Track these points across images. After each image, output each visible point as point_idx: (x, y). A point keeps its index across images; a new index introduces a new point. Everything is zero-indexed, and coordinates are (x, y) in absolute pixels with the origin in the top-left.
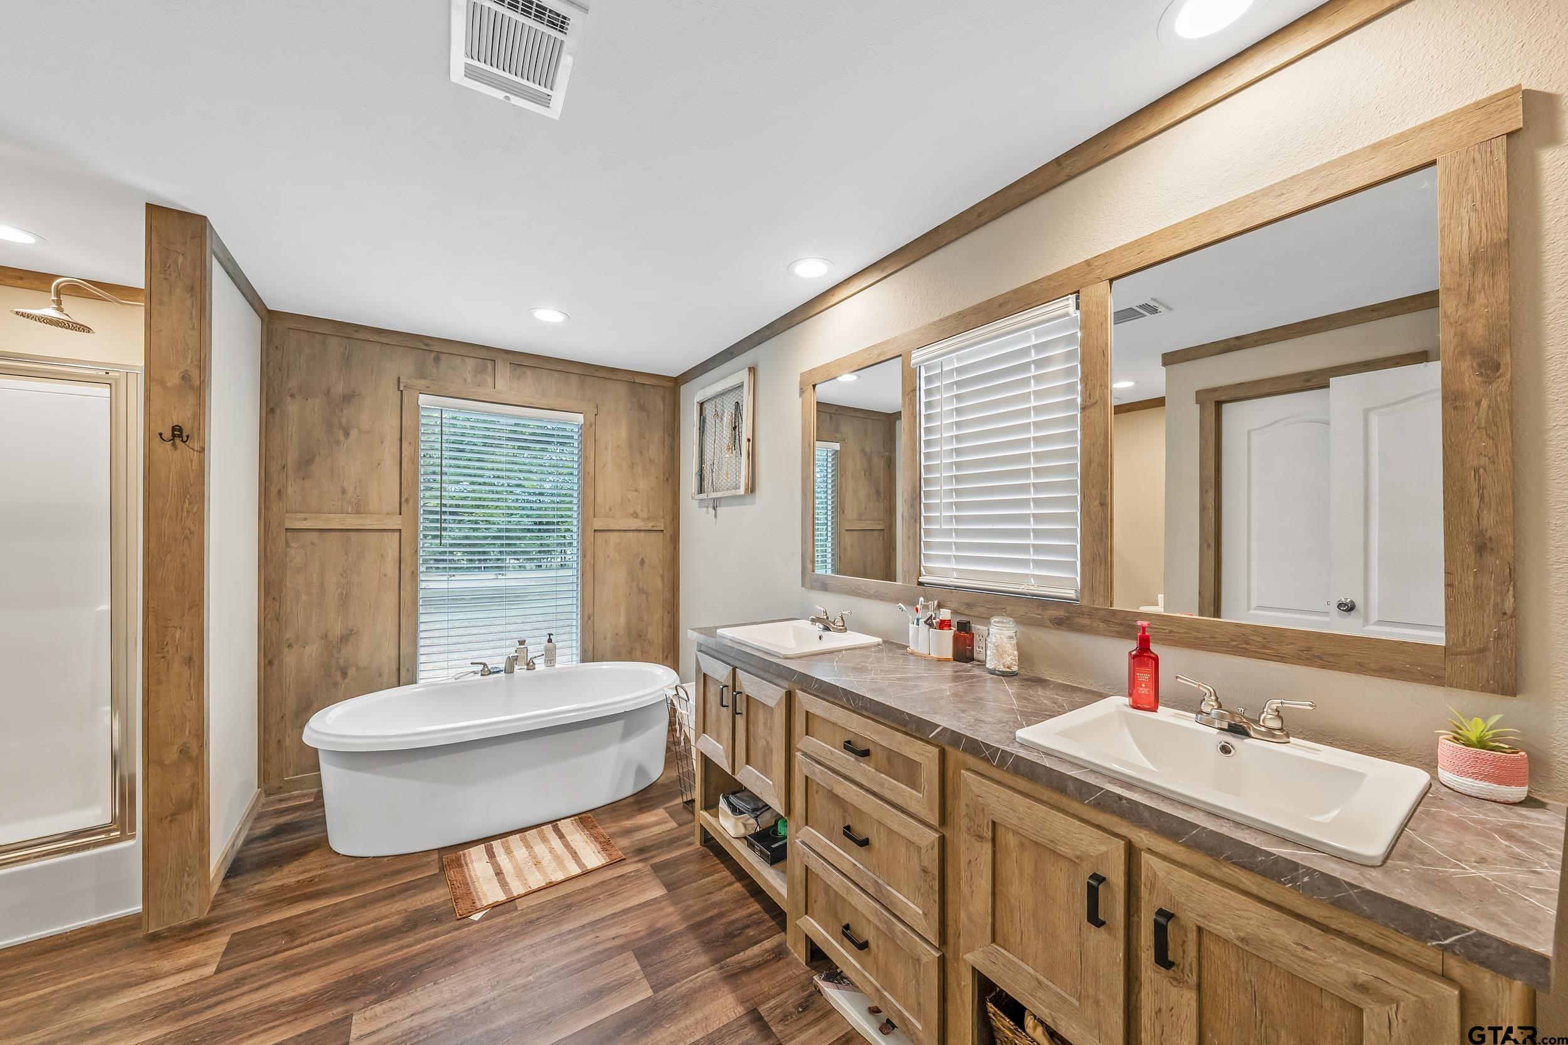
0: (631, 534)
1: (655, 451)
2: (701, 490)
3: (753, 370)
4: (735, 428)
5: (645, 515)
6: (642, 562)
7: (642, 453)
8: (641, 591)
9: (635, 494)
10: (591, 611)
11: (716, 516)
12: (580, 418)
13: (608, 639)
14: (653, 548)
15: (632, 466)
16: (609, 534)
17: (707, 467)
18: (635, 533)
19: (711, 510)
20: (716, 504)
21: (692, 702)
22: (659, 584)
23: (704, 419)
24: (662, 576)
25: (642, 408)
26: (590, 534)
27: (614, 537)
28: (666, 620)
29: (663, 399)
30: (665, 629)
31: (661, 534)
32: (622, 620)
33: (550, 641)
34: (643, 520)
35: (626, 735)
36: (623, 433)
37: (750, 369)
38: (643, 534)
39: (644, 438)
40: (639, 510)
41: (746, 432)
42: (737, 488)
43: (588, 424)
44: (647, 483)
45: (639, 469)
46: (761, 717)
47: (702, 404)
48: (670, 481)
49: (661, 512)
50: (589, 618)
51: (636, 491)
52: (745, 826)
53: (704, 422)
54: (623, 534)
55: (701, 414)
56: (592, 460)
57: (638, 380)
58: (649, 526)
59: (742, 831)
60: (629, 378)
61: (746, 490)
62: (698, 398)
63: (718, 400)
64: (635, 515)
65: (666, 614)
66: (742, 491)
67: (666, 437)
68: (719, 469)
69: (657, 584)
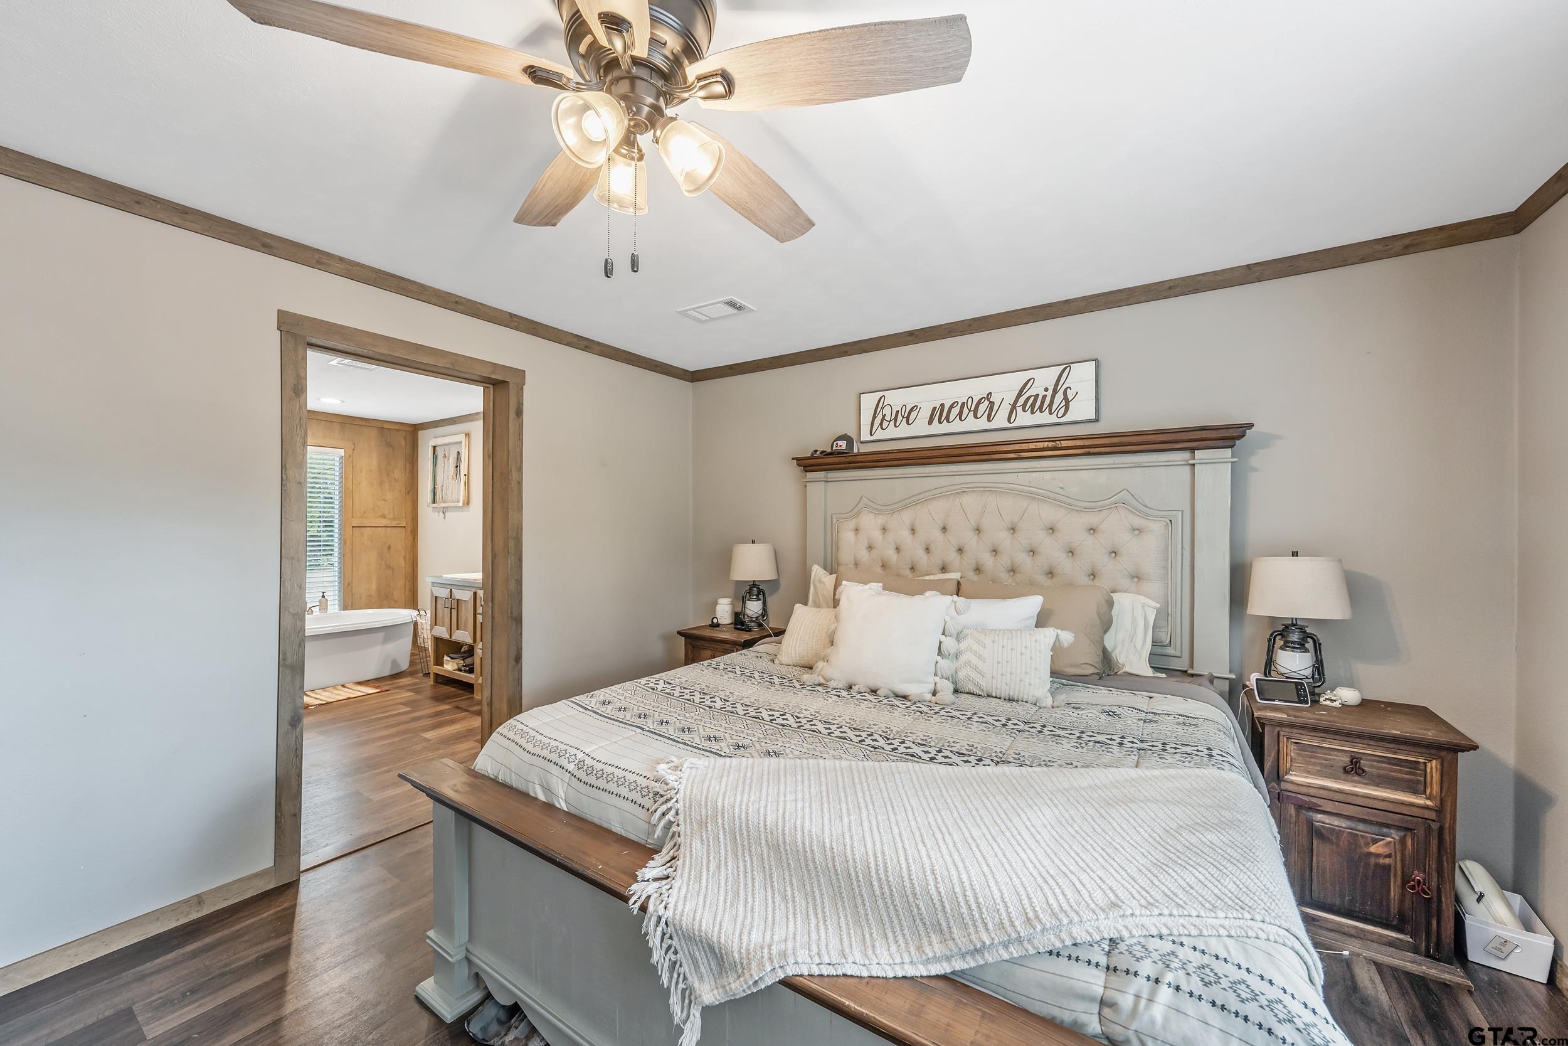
0: (380, 529)
1: (399, 473)
2: (434, 502)
3: (468, 435)
4: (457, 467)
5: (391, 516)
6: (389, 547)
7: (388, 475)
8: (388, 567)
9: (383, 502)
10: (350, 581)
11: (445, 518)
12: (342, 452)
13: (363, 599)
14: (398, 539)
15: (381, 484)
16: (363, 529)
17: (438, 487)
18: (384, 529)
19: (441, 514)
20: (444, 511)
21: (429, 615)
22: (403, 563)
23: (436, 457)
24: (405, 557)
25: (389, 445)
26: (349, 530)
27: (368, 531)
28: (407, 586)
29: (405, 438)
30: (407, 593)
31: (404, 529)
32: (374, 586)
33: (323, 597)
34: (390, 519)
35: (386, 640)
36: (374, 463)
37: (466, 435)
38: (389, 529)
39: (390, 465)
40: (386, 512)
41: (463, 469)
42: (458, 502)
43: (347, 456)
44: (393, 495)
45: (387, 486)
46: (463, 607)
47: (434, 447)
48: (411, 493)
49: (403, 514)
50: (349, 584)
51: (384, 500)
52: (457, 664)
53: (436, 458)
54: (374, 529)
55: (434, 453)
56: (350, 480)
57: (386, 426)
58: (394, 523)
59: (456, 667)
60: (379, 425)
61: (464, 504)
62: (433, 443)
63: (446, 448)
64: (384, 516)
65: (407, 583)
66: (461, 504)
67: (408, 464)
68: (447, 489)
69: (400, 562)
